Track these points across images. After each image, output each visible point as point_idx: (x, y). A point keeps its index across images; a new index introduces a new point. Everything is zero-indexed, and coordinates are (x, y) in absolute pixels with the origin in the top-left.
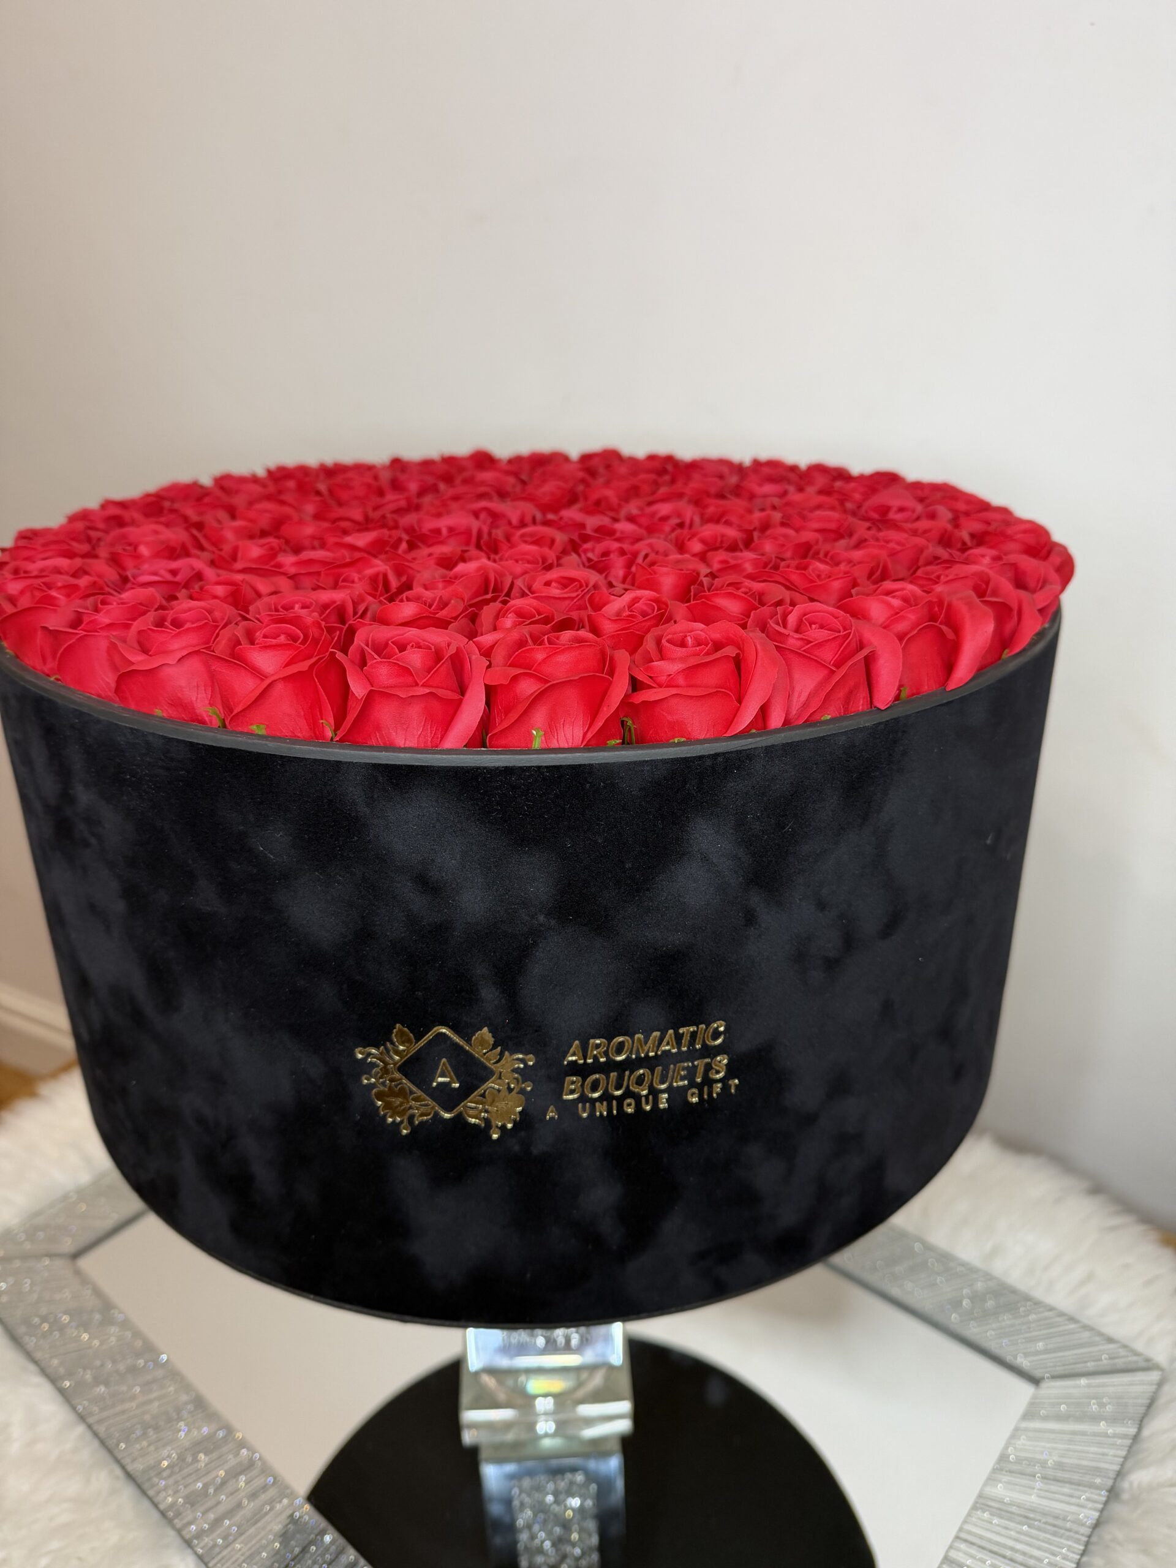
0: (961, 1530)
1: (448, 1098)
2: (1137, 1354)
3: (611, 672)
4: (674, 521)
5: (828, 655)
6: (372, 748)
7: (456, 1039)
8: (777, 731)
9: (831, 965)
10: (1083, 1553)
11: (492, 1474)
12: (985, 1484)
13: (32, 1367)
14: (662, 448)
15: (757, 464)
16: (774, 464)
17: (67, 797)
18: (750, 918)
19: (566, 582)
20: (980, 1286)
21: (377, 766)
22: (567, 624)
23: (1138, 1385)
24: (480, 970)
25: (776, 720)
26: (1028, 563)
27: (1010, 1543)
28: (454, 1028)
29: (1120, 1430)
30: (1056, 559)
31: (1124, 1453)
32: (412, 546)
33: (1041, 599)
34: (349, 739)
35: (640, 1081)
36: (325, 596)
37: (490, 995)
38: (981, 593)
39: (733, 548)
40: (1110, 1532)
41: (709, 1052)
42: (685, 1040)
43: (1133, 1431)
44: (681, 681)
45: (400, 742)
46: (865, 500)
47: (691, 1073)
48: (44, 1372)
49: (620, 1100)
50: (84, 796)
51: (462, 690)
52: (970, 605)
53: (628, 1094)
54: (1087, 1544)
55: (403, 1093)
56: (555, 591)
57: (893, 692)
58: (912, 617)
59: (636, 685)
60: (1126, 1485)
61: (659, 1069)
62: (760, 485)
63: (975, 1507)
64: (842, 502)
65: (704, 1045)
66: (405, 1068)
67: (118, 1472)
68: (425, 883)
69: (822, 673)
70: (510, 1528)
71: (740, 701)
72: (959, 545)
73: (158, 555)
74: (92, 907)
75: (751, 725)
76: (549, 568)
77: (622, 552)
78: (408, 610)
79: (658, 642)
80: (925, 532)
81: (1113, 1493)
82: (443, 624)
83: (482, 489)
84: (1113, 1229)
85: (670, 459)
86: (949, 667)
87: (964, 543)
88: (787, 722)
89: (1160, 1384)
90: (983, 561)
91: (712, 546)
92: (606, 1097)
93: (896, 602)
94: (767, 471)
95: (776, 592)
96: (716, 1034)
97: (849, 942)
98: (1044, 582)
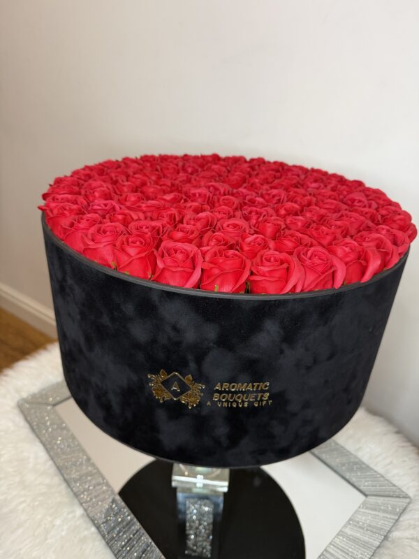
0: (332, 541)
1: (175, 394)
2: (402, 491)
3: (244, 269)
4: (277, 198)
5: (320, 269)
6: (163, 284)
7: (180, 377)
8: (298, 294)
9: (308, 368)
10: (372, 556)
11: (180, 496)
12: (343, 527)
13: (37, 440)
14: (280, 159)
15: (313, 170)
16: (319, 171)
17: (64, 279)
18: (282, 352)
19: (235, 226)
20: (352, 460)
21: (163, 291)
22: (231, 247)
23: (402, 503)
24: (190, 357)
25: (298, 290)
26: (400, 234)
27: (347, 548)
28: (180, 374)
29: (393, 517)
30: (410, 232)
31: (392, 525)
32: (186, 201)
33: (401, 249)
34: (157, 280)
35: (239, 398)
36: (154, 223)
37: (192, 365)
38: (378, 247)
39: (296, 214)
40: (382, 551)
41: (263, 391)
42: (255, 387)
43: (397, 518)
44: (267, 274)
45: (172, 283)
46: (348, 194)
47: (256, 397)
48: (42, 442)
49: (232, 402)
50: (70, 281)
51: (194, 268)
52: (373, 253)
53: (235, 401)
54: (374, 553)
55: (161, 390)
56: (230, 229)
57: (341, 283)
58: (352, 256)
59: (252, 273)
60: (391, 535)
61: (245, 395)
62: (311, 183)
63: (338, 534)
64: (339, 195)
65: (262, 389)
66: (162, 383)
67: (62, 478)
68: (175, 328)
69: (317, 275)
70: (185, 513)
71: (287, 282)
72: (376, 222)
73: (100, 197)
74: (69, 314)
75: (290, 291)
76: (230, 218)
77: (257, 213)
78: (179, 235)
79: (262, 257)
80: (367, 213)
81: (386, 537)
82: (190, 241)
83: (214, 173)
84: (403, 447)
85: (282, 165)
86: (363, 273)
87: (378, 221)
88: (302, 290)
89: (409, 503)
90: (383, 233)
91: (289, 213)
92: (227, 401)
93: (347, 249)
94: (315, 174)
95: (307, 239)
96: (266, 386)
97: (315, 362)
98: (403, 242)
